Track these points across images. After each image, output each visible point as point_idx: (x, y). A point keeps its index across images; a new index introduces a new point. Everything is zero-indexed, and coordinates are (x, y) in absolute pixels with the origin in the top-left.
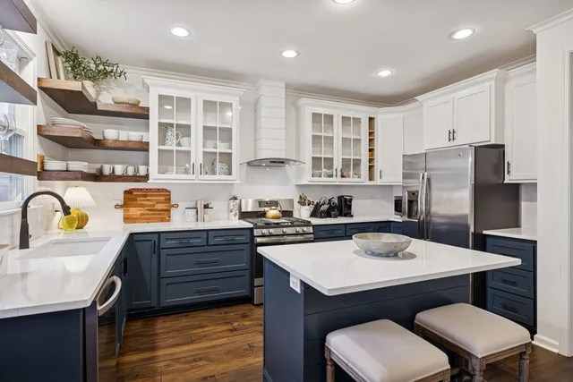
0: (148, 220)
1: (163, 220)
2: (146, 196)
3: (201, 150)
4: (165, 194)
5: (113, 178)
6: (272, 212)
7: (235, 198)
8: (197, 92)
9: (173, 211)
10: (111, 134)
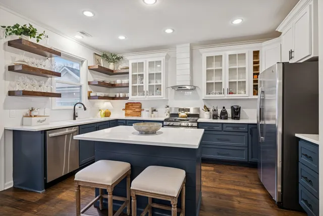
0: (133, 116)
1: (138, 116)
2: (132, 105)
3: (148, 84)
4: (139, 105)
5: (120, 98)
6: (182, 114)
7: (168, 107)
8: (146, 59)
9: (142, 112)
10: (118, 82)
